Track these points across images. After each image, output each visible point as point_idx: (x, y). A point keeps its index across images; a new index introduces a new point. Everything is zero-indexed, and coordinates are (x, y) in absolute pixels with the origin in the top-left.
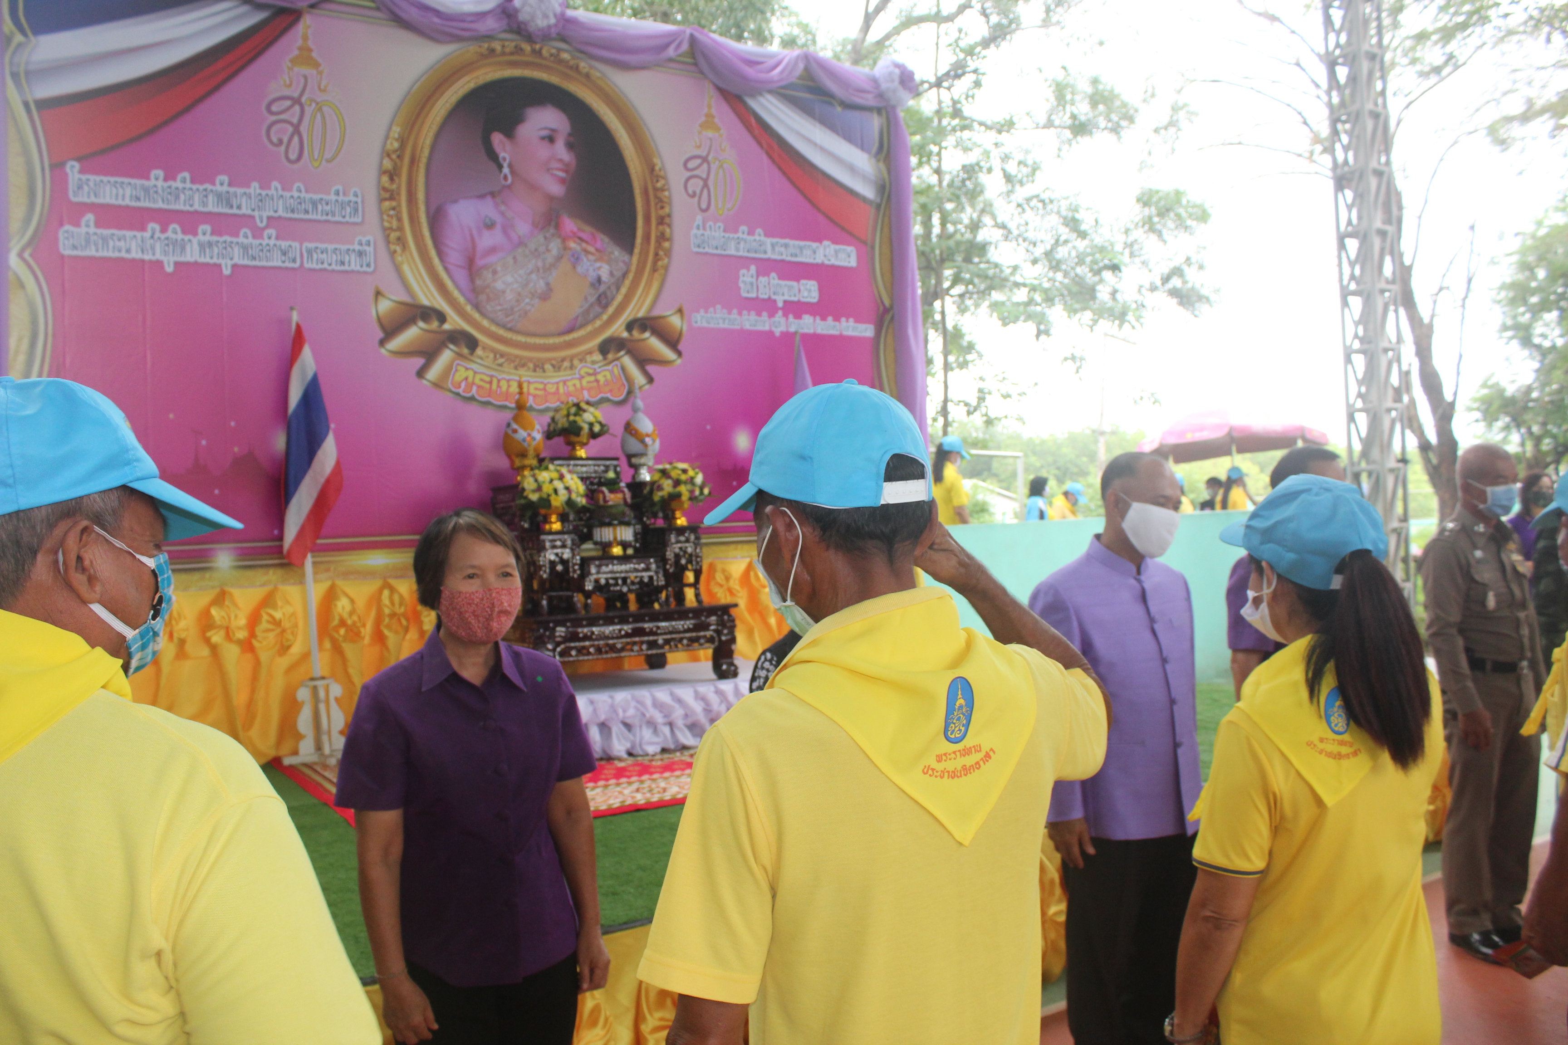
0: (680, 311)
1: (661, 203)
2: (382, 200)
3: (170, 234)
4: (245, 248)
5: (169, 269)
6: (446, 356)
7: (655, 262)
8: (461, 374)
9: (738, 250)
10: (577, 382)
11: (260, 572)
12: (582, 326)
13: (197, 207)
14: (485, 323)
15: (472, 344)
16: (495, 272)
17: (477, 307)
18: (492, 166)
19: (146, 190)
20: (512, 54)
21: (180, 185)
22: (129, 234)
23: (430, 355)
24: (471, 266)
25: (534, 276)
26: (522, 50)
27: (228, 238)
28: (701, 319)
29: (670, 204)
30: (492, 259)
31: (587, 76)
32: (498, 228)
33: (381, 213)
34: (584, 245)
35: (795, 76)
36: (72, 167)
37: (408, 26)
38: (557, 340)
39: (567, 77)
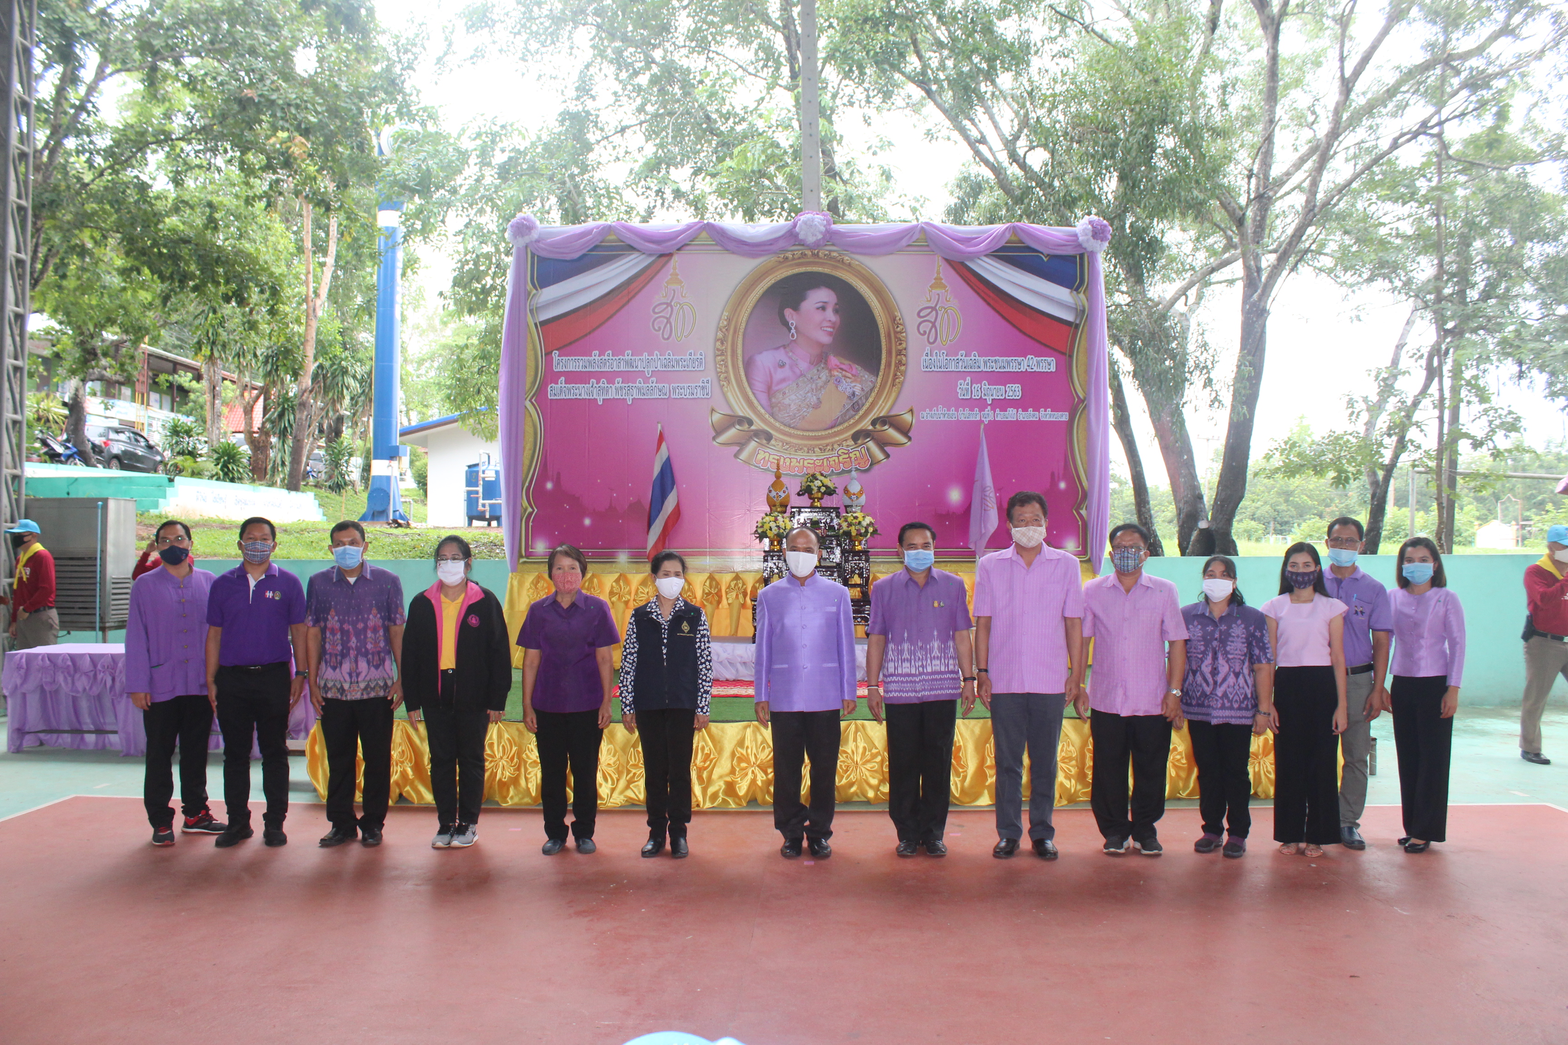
0: (911, 410)
1: (900, 341)
3: (601, 384)
4: (639, 389)
5: (600, 403)
6: (753, 444)
7: (894, 380)
9: (957, 367)
11: (641, 565)
12: (841, 424)
13: (615, 369)
14: (777, 424)
15: (769, 437)
16: (784, 393)
17: (772, 415)
18: (785, 329)
19: (590, 362)
21: (607, 358)
22: (581, 386)
23: (742, 444)
24: (769, 391)
25: (809, 394)
27: (631, 385)
28: (926, 415)
31: (849, 265)
32: (787, 367)
33: (716, 364)
34: (844, 373)
35: (1002, 243)
36: (555, 354)
37: (733, 253)
38: (823, 433)
39: (835, 267)
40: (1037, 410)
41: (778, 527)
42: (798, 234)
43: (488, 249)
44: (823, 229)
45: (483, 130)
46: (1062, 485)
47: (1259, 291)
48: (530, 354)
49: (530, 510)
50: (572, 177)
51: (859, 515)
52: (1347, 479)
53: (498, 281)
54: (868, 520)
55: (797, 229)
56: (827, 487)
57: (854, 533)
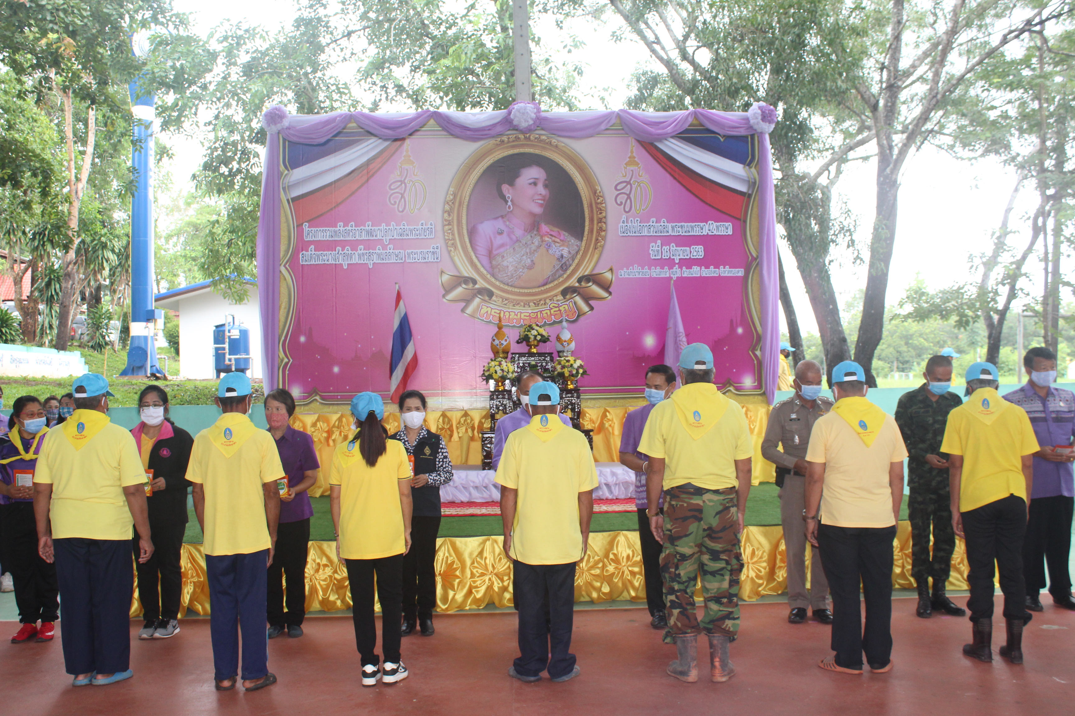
1: (600, 211)
2: (444, 226)
3: (345, 251)
4: (379, 255)
5: (345, 267)
6: (477, 301)
7: (596, 244)
8: (484, 310)
9: (649, 232)
10: (548, 311)
12: (552, 282)
13: (357, 238)
14: (498, 283)
15: (490, 294)
16: (503, 257)
17: (493, 275)
18: (503, 202)
19: (335, 232)
20: (513, 141)
21: (350, 228)
22: (328, 253)
23: (468, 301)
24: (490, 255)
25: (524, 257)
26: (519, 138)
27: (371, 251)
28: (624, 273)
29: (606, 211)
30: (502, 250)
31: (556, 146)
32: (505, 234)
33: (444, 232)
34: (553, 238)
35: (686, 126)
36: (306, 226)
37: (457, 137)
38: (537, 290)
39: (544, 148)
40: (717, 267)
41: (502, 370)
42: (512, 120)
43: (236, 137)
44: (534, 116)
45: (229, 34)
46: (740, 330)
47: (891, 166)
48: (283, 226)
49: (286, 360)
50: (306, 74)
51: (571, 359)
52: (967, 323)
53: (243, 165)
54: (579, 362)
55: (512, 116)
56: (542, 336)
57: (567, 374)
